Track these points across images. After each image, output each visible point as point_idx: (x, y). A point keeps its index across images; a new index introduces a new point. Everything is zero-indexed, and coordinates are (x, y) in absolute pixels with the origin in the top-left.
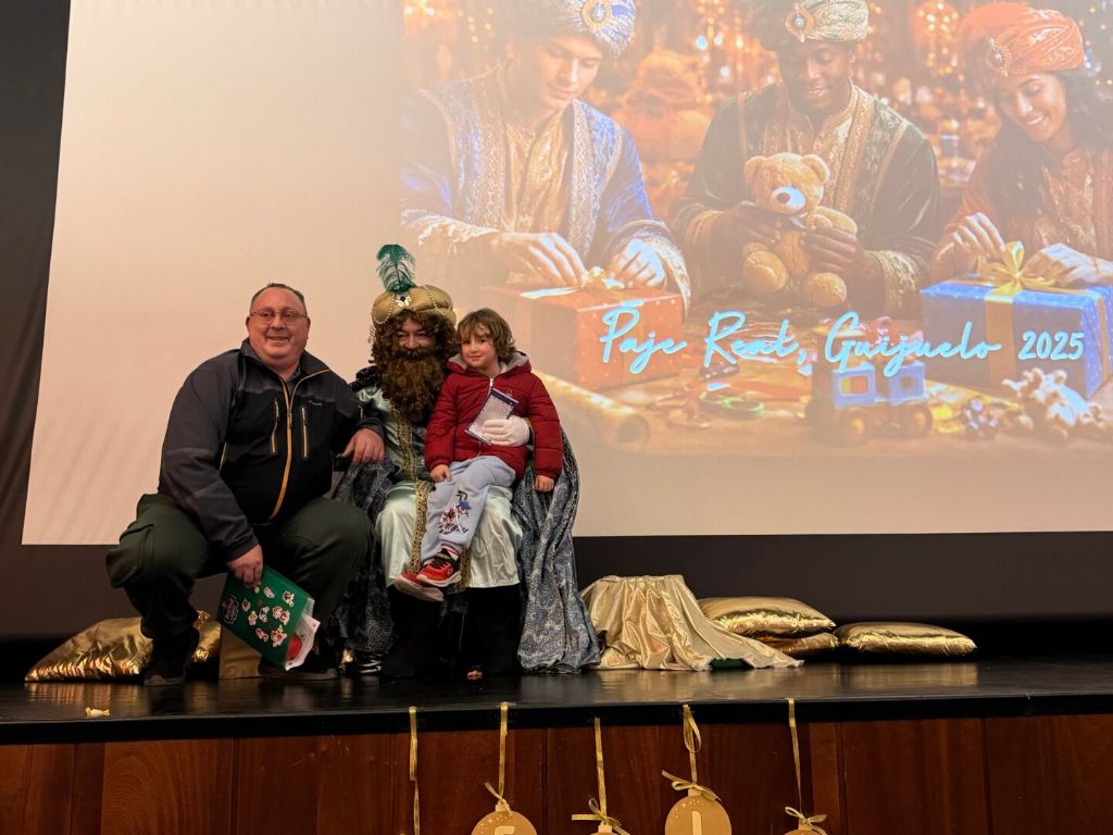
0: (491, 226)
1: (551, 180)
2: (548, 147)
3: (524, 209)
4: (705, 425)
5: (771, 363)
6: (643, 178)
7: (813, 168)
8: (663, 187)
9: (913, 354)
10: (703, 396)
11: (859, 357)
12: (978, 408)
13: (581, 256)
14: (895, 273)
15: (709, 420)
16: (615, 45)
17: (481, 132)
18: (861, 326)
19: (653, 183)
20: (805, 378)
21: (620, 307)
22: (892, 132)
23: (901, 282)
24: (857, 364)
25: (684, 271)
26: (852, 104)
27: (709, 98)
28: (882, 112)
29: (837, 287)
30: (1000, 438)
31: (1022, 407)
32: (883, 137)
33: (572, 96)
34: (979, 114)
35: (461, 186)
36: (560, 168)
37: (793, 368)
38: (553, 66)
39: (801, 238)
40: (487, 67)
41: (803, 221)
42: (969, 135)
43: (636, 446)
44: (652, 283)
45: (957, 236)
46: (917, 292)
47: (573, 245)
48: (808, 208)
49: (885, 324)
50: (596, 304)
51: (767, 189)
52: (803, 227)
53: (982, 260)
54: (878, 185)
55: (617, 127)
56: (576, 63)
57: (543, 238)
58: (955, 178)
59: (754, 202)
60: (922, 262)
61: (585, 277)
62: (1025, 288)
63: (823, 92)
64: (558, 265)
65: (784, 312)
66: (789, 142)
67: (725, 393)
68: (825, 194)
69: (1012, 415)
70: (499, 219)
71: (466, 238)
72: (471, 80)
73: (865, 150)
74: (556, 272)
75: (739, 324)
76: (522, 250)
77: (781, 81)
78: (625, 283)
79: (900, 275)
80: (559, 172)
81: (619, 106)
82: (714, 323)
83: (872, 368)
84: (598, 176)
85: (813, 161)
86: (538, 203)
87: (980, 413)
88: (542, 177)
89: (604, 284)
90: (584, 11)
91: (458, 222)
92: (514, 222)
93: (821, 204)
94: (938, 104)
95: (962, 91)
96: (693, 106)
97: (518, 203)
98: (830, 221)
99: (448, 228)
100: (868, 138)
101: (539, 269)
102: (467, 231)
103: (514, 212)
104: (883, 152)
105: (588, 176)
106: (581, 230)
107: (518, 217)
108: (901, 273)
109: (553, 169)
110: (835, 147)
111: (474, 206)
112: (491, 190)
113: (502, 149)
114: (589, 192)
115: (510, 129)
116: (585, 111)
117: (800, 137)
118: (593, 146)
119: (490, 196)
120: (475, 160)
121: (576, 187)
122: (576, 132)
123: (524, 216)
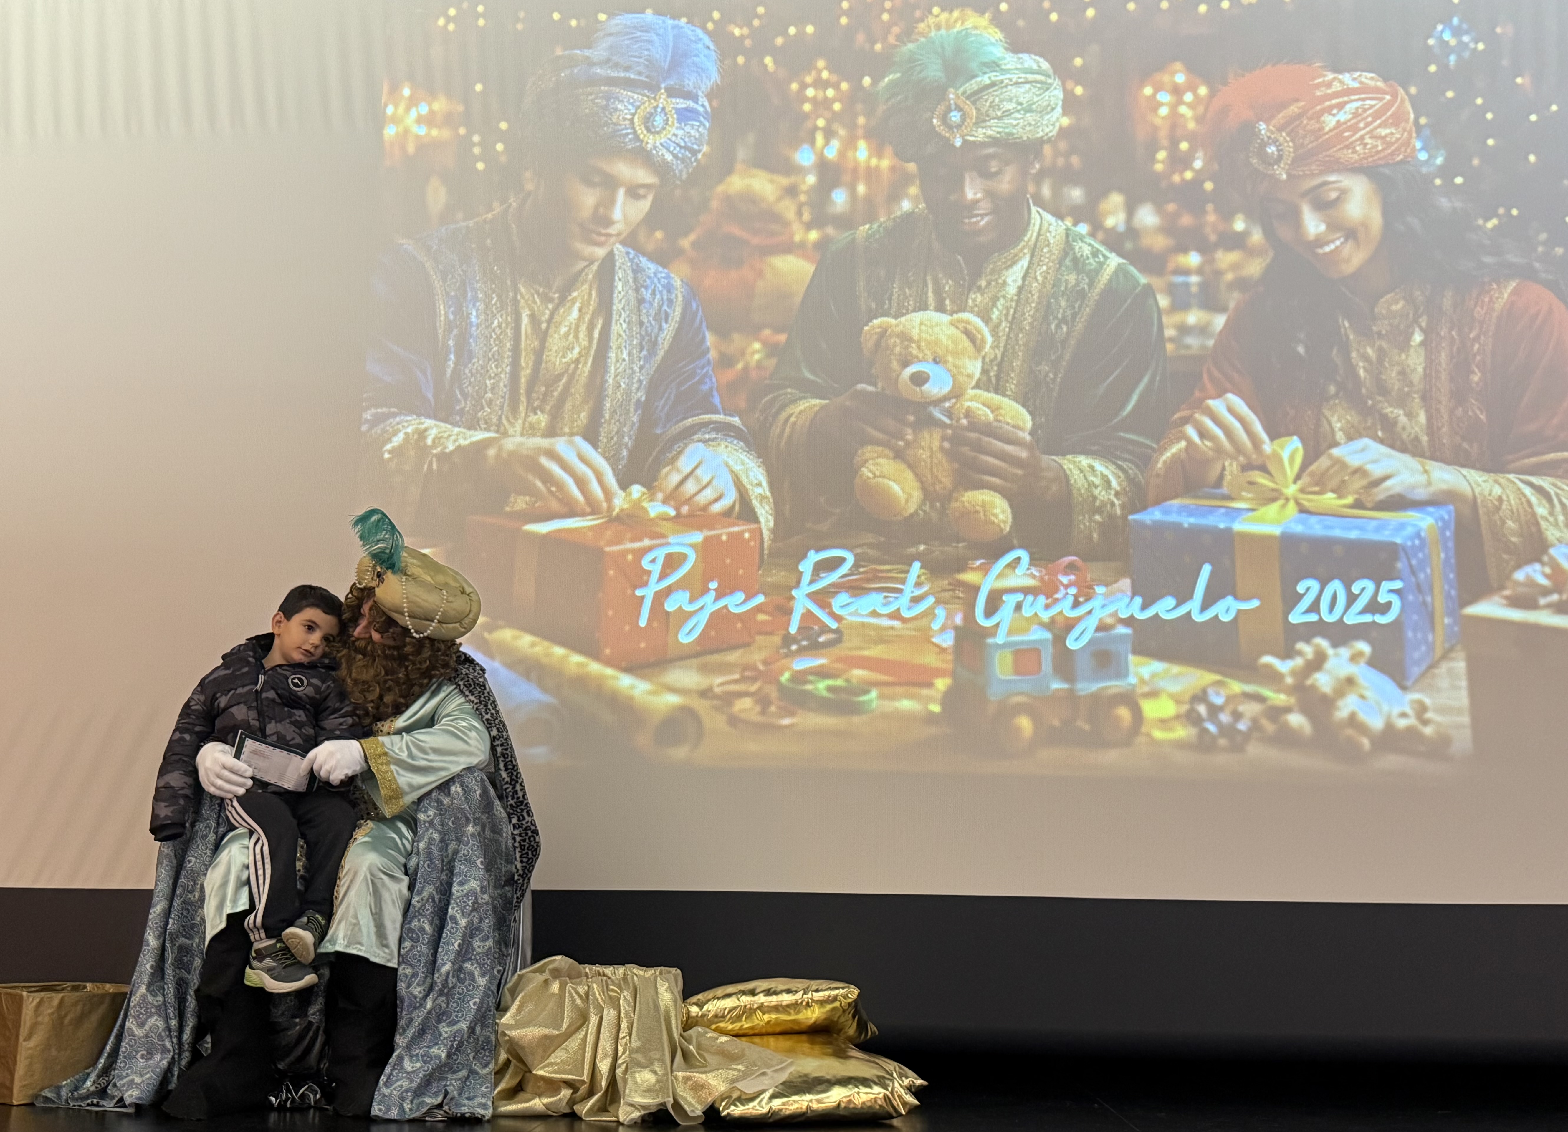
0: (487, 430)
1: (577, 361)
2: (575, 314)
3: (536, 403)
4: (786, 721)
5: (892, 628)
6: (712, 355)
7: (967, 333)
8: (740, 366)
9: (1114, 614)
10: (785, 677)
11: (1028, 619)
12: (1218, 700)
13: (614, 470)
14: (1088, 490)
15: (792, 714)
16: (678, 166)
17: (481, 296)
18: (1034, 571)
19: (726, 361)
20: (943, 650)
21: (668, 544)
22: (1093, 274)
23: (1098, 503)
24: (1026, 631)
25: (765, 490)
26: (1031, 235)
27: (813, 235)
28: (1077, 245)
29: (997, 511)
30: (1254, 749)
31: (1292, 700)
32: (1078, 283)
33: (613, 239)
34: (1237, 242)
35: (449, 372)
36: (590, 340)
37: (925, 636)
38: (588, 199)
39: (944, 438)
40: (496, 204)
41: (949, 413)
42: (1219, 273)
43: (680, 753)
44: (717, 508)
45: (1191, 431)
46: (1124, 517)
47: (603, 455)
48: (957, 393)
49: (1071, 568)
50: (633, 540)
51: (895, 365)
52: (947, 421)
53: (1232, 468)
54: (1067, 356)
55: (677, 283)
56: (621, 193)
57: (561, 445)
58: (1192, 341)
59: (874, 384)
60: (1133, 471)
61: (620, 502)
62: (1303, 510)
63: (986, 219)
64: (581, 483)
65: (913, 550)
66: (930, 294)
67: (821, 673)
68: (985, 371)
69: (1276, 713)
70: (500, 419)
71: (451, 447)
72: (471, 223)
73: (1049, 303)
74: (578, 494)
75: (845, 569)
76: (531, 464)
77: (922, 206)
78: (677, 509)
79: (1096, 492)
80: (589, 348)
81: (680, 252)
82: (806, 567)
83: (1048, 635)
84: (644, 353)
85: (968, 322)
86: (556, 394)
87: (1221, 709)
88: (564, 357)
89: (645, 511)
90: (636, 120)
91: (442, 424)
92: (520, 421)
93: (977, 386)
94: (1169, 228)
95: (1210, 207)
96: (789, 248)
97: (529, 398)
98: (988, 412)
99: (427, 433)
100: (1054, 286)
101: (553, 489)
102: (453, 438)
103: (522, 408)
104: (1077, 306)
105: (630, 354)
106: (617, 433)
107: (527, 416)
108: (1099, 489)
109: (580, 346)
110: (1002, 301)
111: (466, 403)
112: (490, 378)
113: (509, 318)
114: (631, 377)
115: (523, 290)
116: (631, 260)
117: (947, 288)
118: (639, 311)
119: (489, 386)
120: (471, 336)
121: (613, 368)
122: (616, 291)
123: (536, 414)
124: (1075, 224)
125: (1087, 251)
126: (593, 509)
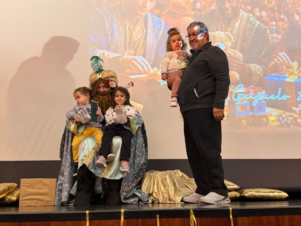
0: (120, 54)
1: (140, 39)
2: (139, 28)
3: (131, 48)
7: (228, 36)
9: (262, 98)
11: (244, 99)
12: (284, 117)
13: (150, 64)
14: (255, 71)
17: (116, 22)
18: (245, 89)
22: (254, 25)
23: (257, 74)
24: (244, 101)
26: (240, 16)
27: (193, 13)
28: (250, 19)
29: (236, 75)
30: (292, 127)
31: (299, 116)
32: (251, 27)
33: (147, 11)
34: (282, 20)
35: (109, 40)
36: (143, 34)
42: (279, 27)
45: (275, 59)
46: (263, 77)
47: (147, 60)
48: (226, 50)
49: (252, 88)
53: (284, 67)
54: (249, 42)
56: (149, 1)
57: (137, 57)
58: (275, 40)
60: (264, 68)
61: (152, 71)
62: (298, 77)
63: (231, 12)
64: (142, 67)
68: (232, 45)
69: (295, 119)
70: (122, 51)
71: (111, 57)
73: (245, 31)
74: (142, 70)
76: (130, 62)
77: (217, 8)
79: (257, 72)
80: (142, 36)
81: (163, 15)
83: (248, 103)
85: (228, 34)
86: (135, 46)
88: (137, 37)
91: (108, 52)
92: (127, 52)
93: (231, 48)
94: (268, 16)
95: (276, 12)
96: (187, 15)
97: (129, 46)
98: (233, 54)
99: (105, 54)
100: (246, 27)
101: (136, 68)
102: (111, 55)
103: (128, 49)
104: (251, 31)
105: (152, 38)
106: (150, 56)
107: (129, 51)
108: (258, 71)
109: (140, 35)
110: (235, 30)
111: (114, 47)
112: (120, 42)
113: (123, 28)
114: (153, 43)
115: (126, 21)
116: (152, 16)
117: (223, 26)
118: (154, 28)
119: (119, 44)
120: (114, 32)
121: (148, 41)
122: (148, 23)
123: (131, 50)
124: (250, 14)
125: (252, 20)
126: (145, 72)
